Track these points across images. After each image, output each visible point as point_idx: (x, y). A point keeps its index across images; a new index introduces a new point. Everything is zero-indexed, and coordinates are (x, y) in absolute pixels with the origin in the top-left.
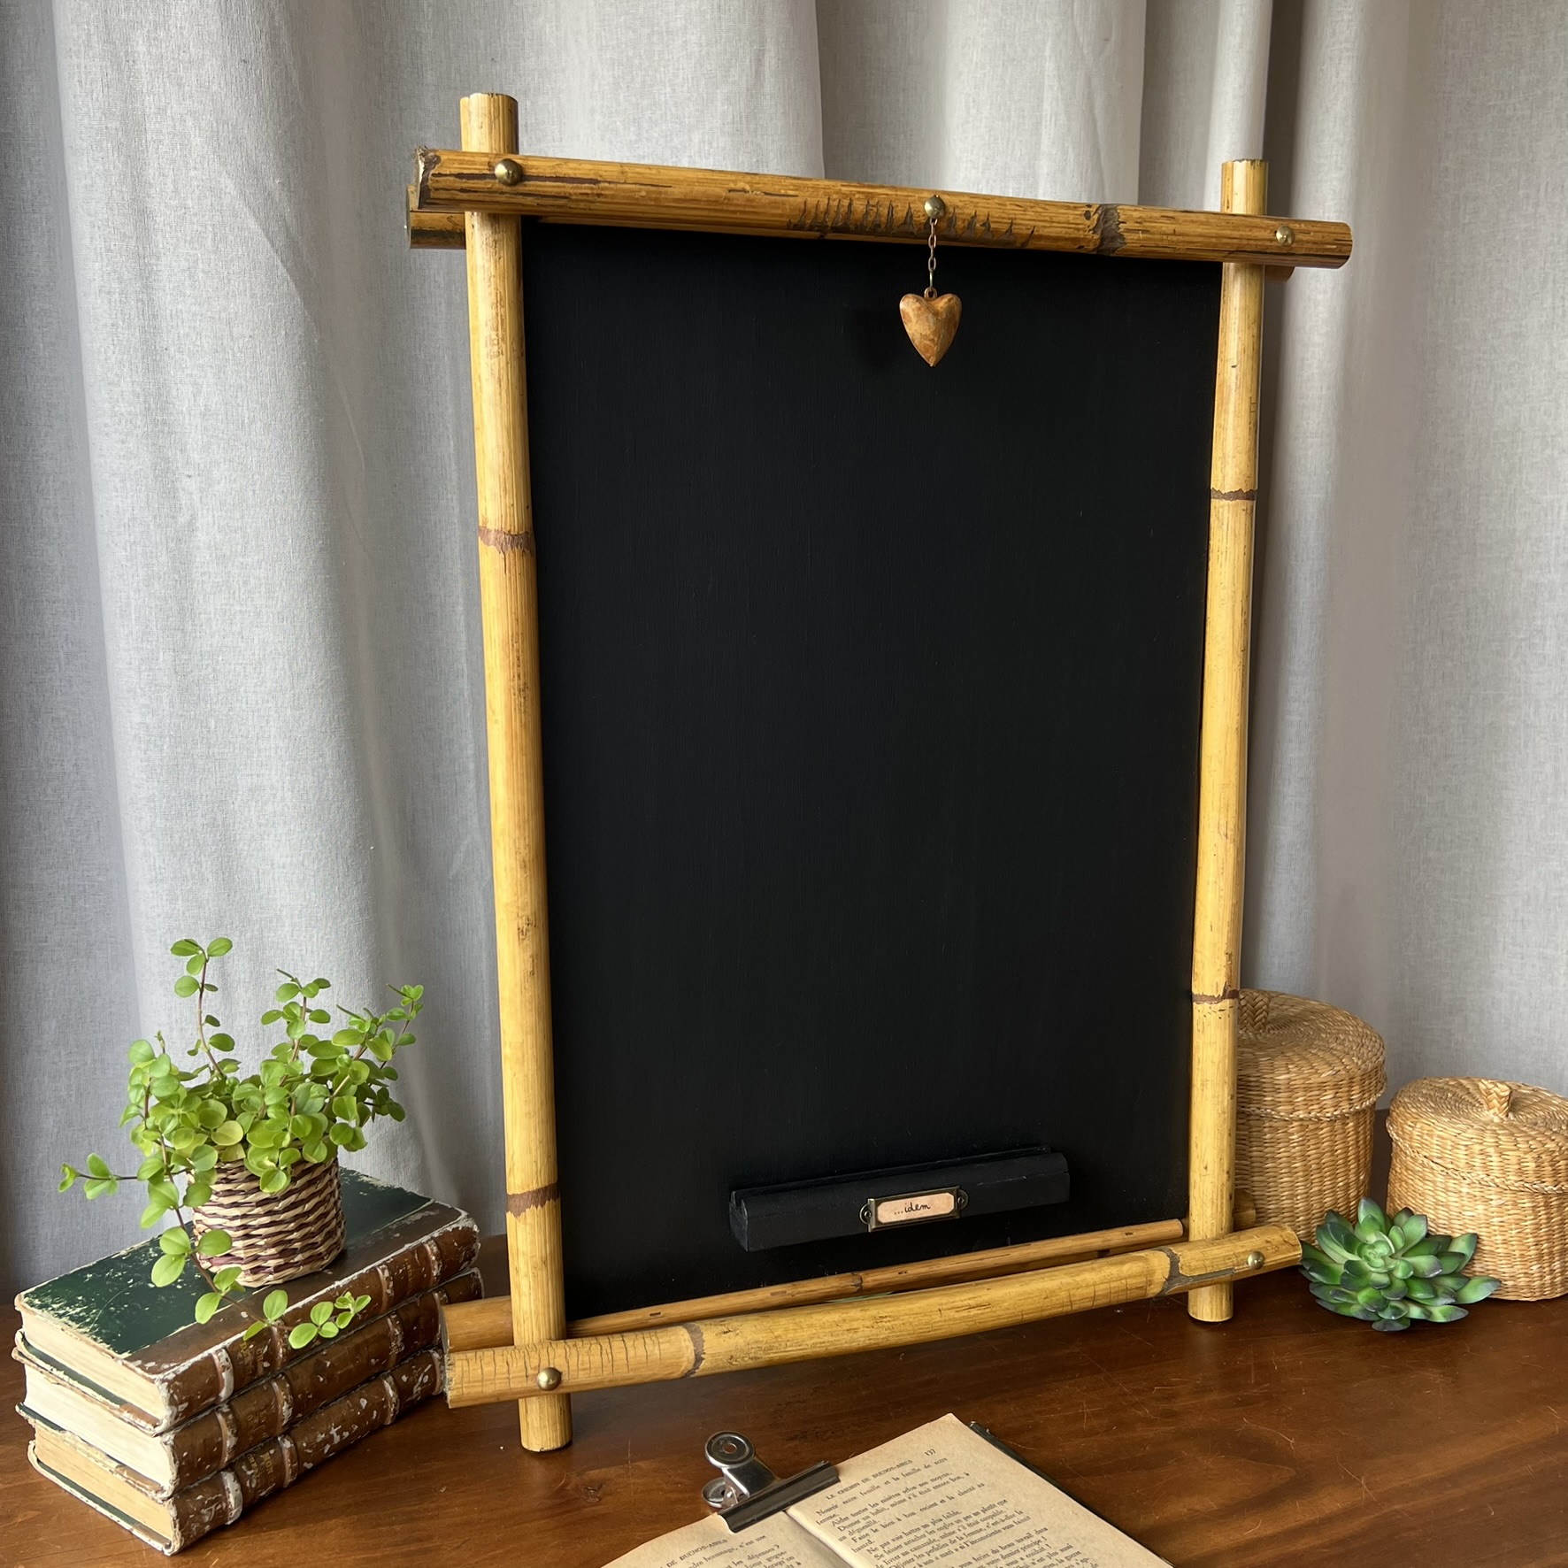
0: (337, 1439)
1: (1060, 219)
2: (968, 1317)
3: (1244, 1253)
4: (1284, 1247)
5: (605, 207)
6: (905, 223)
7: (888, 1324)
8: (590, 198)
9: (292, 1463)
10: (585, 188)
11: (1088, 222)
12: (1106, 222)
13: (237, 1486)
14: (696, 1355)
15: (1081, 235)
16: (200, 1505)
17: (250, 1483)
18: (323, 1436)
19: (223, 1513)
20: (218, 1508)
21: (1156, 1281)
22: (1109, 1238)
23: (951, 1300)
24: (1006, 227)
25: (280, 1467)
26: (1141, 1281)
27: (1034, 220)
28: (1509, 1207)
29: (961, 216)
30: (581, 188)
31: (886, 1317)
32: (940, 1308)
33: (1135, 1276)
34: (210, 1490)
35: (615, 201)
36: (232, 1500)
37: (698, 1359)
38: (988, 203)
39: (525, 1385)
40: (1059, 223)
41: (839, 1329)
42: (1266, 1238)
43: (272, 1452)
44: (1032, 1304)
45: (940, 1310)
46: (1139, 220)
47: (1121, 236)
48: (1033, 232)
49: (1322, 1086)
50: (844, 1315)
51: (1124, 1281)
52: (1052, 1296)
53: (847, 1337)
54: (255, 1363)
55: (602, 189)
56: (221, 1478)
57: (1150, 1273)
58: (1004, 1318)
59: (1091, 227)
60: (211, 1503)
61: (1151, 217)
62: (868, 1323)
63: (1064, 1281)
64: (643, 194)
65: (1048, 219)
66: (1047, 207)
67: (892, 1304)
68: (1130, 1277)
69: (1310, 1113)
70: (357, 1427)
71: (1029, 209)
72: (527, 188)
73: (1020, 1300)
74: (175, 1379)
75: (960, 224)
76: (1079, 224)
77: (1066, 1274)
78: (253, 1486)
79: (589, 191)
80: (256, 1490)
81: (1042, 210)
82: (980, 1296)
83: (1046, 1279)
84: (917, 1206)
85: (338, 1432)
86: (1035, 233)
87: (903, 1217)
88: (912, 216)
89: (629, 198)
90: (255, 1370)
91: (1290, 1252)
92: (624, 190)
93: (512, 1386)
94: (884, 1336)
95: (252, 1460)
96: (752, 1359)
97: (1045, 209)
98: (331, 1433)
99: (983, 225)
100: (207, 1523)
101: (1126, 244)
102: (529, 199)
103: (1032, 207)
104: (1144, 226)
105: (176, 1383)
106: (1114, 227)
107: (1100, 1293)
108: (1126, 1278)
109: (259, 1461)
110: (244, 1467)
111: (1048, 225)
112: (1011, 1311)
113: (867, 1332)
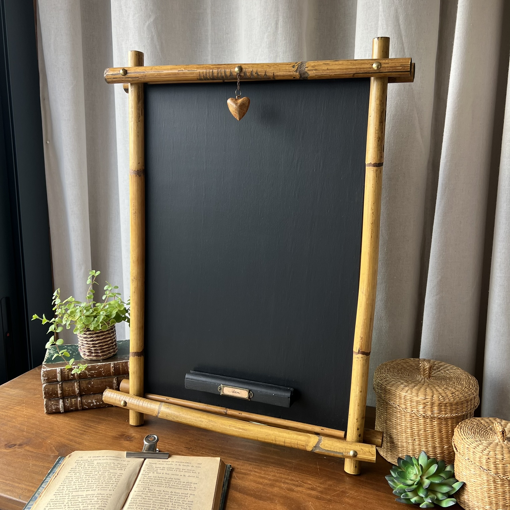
0: (95, 404)
1: (283, 69)
2: (238, 431)
3: (349, 449)
4: (368, 454)
5: (148, 79)
6: (230, 75)
7: (213, 424)
8: (144, 77)
9: (79, 404)
10: (142, 74)
11: (293, 69)
12: (300, 68)
13: (62, 403)
14: (158, 411)
15: (292, 73)
16: (52, 404)
17: (67, 404)
18: (90, 401)
19: (59, 409)
20: (57, 407)
21: (310, 446)
22: (314, 428)
23: (235, 424)
24: (263, 74)
25: (76, 404)
26: (303, 443)
27: (273, 70)
28: (477, 476)
29: (248, 72)
30: (141, 75)
31: (213, 421)
32: (230, 425)
33: (302, 441)
34: (56, 402)
35: (150, 77)
36: (60, 406)
37: (159, 413)
38: (258, 66)
39: (119, 403)
40: (282, 70)
41: (198, 419)
42: (363, 448)
43: (75, 399)
44: (261, 436)
45: (230, 426)
46: (314, 66)
47: (306, 72)
48: (274, 74)
49: (418, 402)
50: (201, 416)
51: (297, 441)
52: (269, 436)
53: (200, 423)
54: (68, 375)
55: (146, 74)
56: (60, 400)
57: (309, 442)
58: (251, 436)
59: (295, 70)
60: (55, 405)
61: (319, 65)
62: (207, 421)
63: (275, 433)
64: (156, 74)
65: (278, 69)
66: (279, 65)
67: (217, 418)
68: (300, 440)
69: (412, 411)
70: (102, 403)
71: (272, 66)
72: (128, 76)
73: (257, 433)
74: (45, 371)
75: (248, 74)
76: (290, 70)
77: (278, 431)
78: (68, 405)
79: (143, 75)
80: (68, 407)
81: (277, 66)
82: (245, 427)
83: (270, 430)
84: (236, 392)
85: (95, 402)
86: (275, 74)
87: (231, 394)
88: (232, 73)
89: (153, 76)
90: (68, 377)
91: (370, 456)
92: (151, 74)
93: (116, 402)
94: (210, 427)
95: (69, 399)
96: (172, 418)
97: (278, 66)
98: (93, 401)
99: (256, 73)
100: (53, 409)
101: (309, 75)
102: (130, 79)
103: (273, 66)
104: (315, 68)
105: (45, 372)
106: (303, 69)
107: (287, 441)
108: (298, 440)
109: (71, 400)
110: (66, 400)
111: (278, 71)
112: (253, 435)
113: (206, 423)
